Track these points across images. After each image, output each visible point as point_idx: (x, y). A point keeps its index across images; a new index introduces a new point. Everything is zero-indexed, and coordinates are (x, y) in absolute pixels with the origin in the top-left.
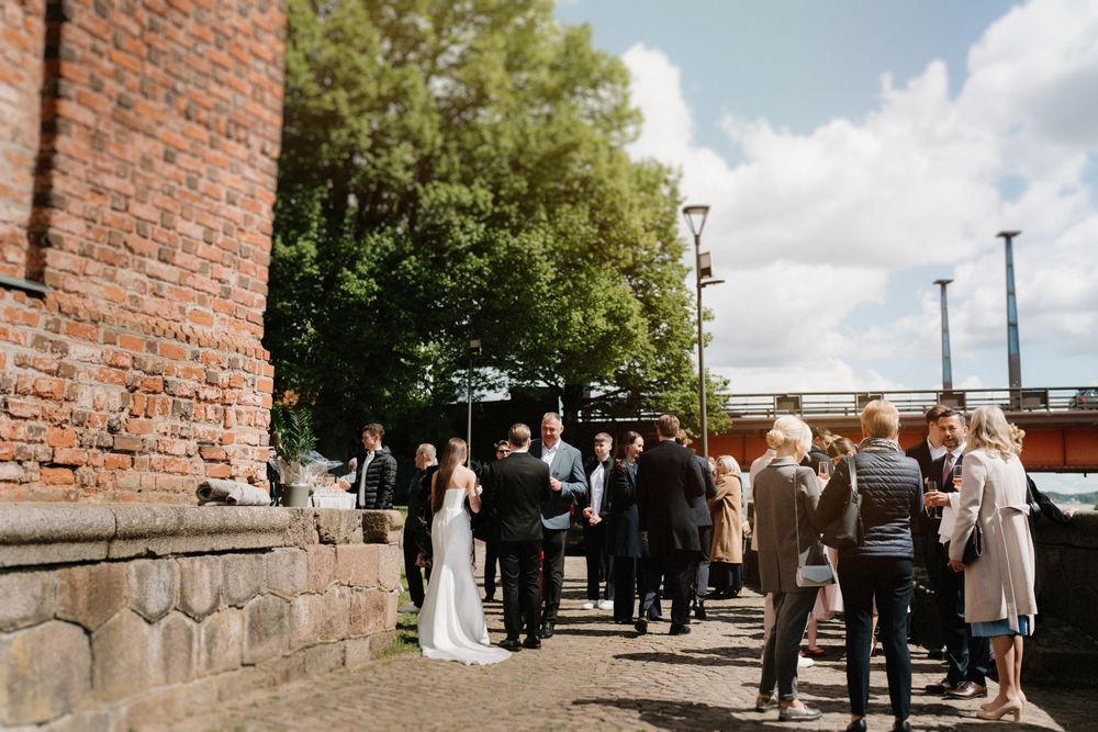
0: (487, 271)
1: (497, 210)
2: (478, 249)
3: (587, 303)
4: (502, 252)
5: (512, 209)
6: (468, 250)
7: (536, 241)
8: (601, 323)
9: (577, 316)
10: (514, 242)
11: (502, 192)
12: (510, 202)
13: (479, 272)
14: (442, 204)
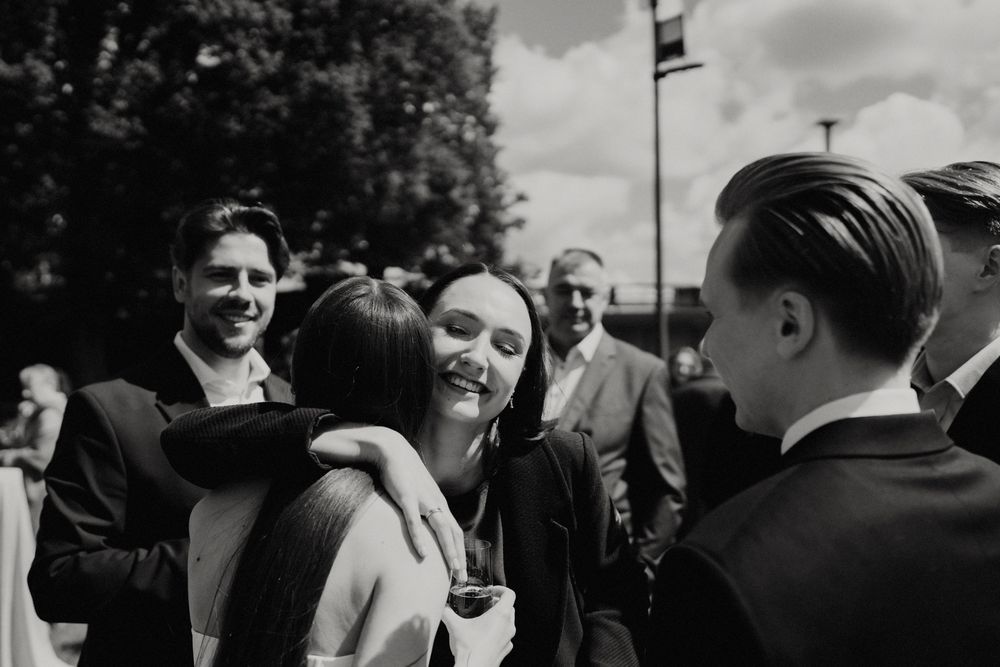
0: (285, 113)
1: (298, 34)
2: (273, 83)
3: (408, 164)
4: (304, 87)
5: (317, 33)
6: (260, 84)
7: (349, 78)
8: (422, 191)
9: (396, 178)
10: (322, 76)
11: (306, 12)
12: (315, 23)
13: (273, 113)
14: (226, 21)
